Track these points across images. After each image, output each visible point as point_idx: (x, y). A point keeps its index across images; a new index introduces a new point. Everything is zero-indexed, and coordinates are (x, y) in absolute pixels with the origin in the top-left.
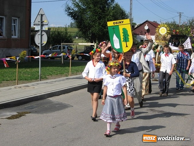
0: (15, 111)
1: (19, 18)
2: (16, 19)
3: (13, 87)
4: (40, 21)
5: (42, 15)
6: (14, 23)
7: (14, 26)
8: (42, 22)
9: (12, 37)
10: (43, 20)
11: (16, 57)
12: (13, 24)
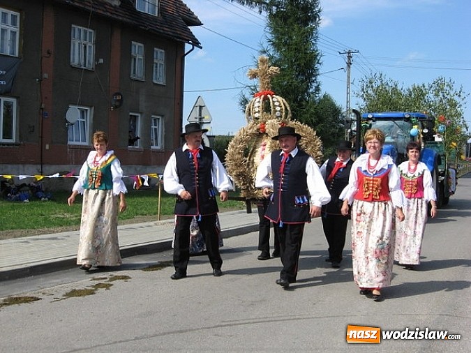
0: (154, 258)
1: (162, 116)
2: (159, 119)
3: (152, 223)
4: (198, 116)
5: (201, 107)
6: (156, 125)
7: (155, 129)
8: (201, 119)
9: (152, 147)
10: (202, 116)
11: (158, 174)
12: (153, 127)
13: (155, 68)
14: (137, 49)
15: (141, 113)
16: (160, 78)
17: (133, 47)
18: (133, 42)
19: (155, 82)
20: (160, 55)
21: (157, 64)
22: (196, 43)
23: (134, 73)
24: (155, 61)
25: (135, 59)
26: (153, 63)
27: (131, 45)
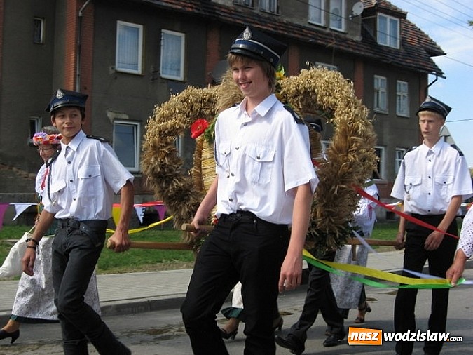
2: (403, 151)
5: (446, 137)
6: (400, 158)
12: (397, 159)
13: (398, 101)
14: (380, 82)
15: (385, 146)
16: (403, 110)
17: (376, 81)
18: (376, 76)
19: (398, 114)
20: (403, 87)
21: (400, 96)
22: (439, 73)
23: (378, 106)
24: (398, 94)
25: (378, 93)
26: (396, 95)
27: (373, 79)
